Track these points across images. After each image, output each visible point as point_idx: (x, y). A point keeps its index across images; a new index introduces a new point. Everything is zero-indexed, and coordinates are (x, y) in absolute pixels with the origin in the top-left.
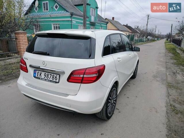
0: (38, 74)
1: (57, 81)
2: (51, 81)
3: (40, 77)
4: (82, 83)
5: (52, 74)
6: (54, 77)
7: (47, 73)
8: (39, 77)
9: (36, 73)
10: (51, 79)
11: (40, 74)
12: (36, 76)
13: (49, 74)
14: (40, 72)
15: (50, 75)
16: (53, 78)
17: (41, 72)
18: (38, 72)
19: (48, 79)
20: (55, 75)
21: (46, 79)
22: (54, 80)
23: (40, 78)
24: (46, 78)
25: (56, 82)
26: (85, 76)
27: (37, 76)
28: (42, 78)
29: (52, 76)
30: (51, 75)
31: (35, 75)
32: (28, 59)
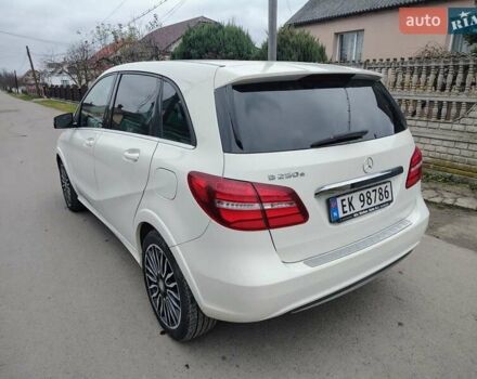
0: (343, 206)
1: (390, 199)
2: (380, 206)
3: (353, 212)
5: (377, 188)
6: (383, 193)
7: (364, 192)
8: (349, 213)
9: (336, 207)
10: (378, 202)
11: (350, 204)
12: (341, 215)
13: (370, 190)
14: (346, 197)
15: (373, 191)
16: (381, 197)
17: (350, 196)
18: (343, 201)
19: (373, 204)
20: (383, 187)
21: (368, 209)
22: (385, 200)
23: (352, 215)
24: (366, 206)
25: (389, 203)
27: (344, 212)
28: (358, 213)
29: (377, 192)
30: (375, 191)
31: (335, 214)
32: (302, 174)
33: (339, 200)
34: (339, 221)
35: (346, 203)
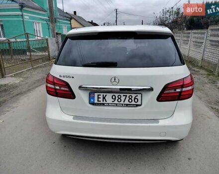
0: (98, 98)
1: (139, 103)
2: (127, 105)
3: (105, 102)
4: (179, 99)
5: (128, 95)
6: (133, 99)
7: (117, 95)
8: (102, 102)
9: (94, 97)
10: (127, 102)
11: (104, 98)
12: (96, 101)
13: (122, 95)
14: (102, 94)
15: (124, 96)
16: (130, 101)
17: (105, 94)
18: (98, 95)
19: (122, 102)
20: (134, 96)
21: (117, 104)
22: (133, 103)
23: (104, 104)
24: (116, 102)
25: (137, 105)
26: (184, 89)
27: (98, 101)
28: (108, 104)
29: (128, 97)
30: (126, 96)
31: (92, 100)
32: (73, 77)
33: (96, 94)
34: (93, 104)
35: (101, 97)
